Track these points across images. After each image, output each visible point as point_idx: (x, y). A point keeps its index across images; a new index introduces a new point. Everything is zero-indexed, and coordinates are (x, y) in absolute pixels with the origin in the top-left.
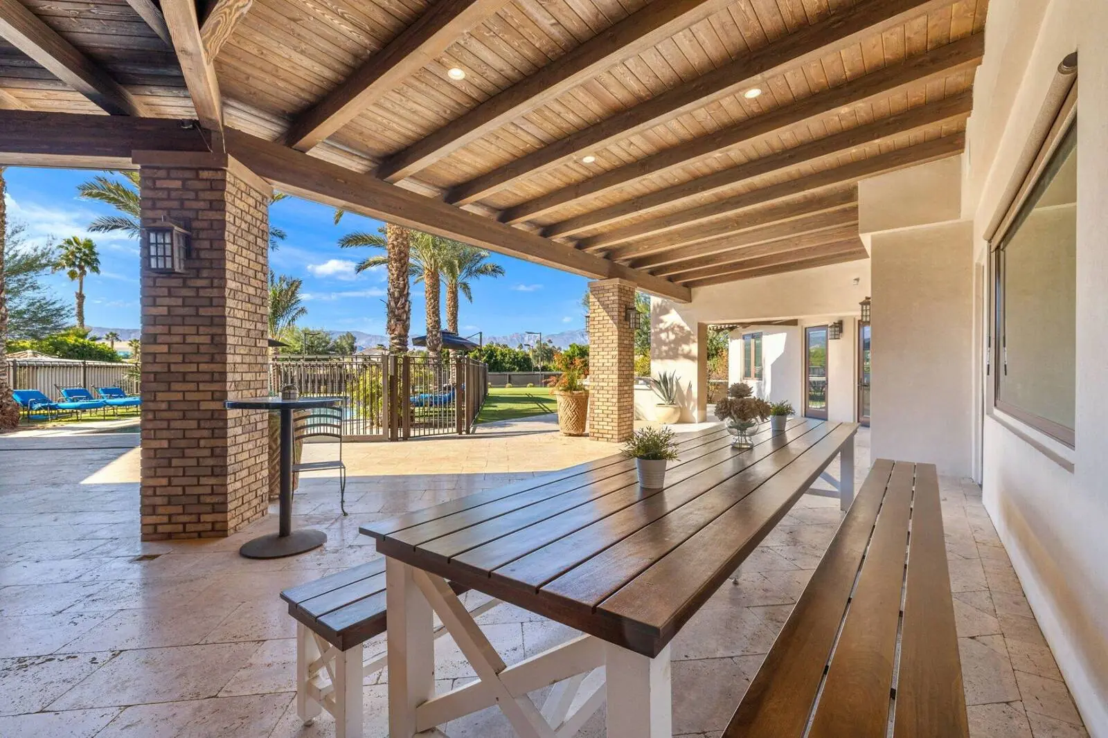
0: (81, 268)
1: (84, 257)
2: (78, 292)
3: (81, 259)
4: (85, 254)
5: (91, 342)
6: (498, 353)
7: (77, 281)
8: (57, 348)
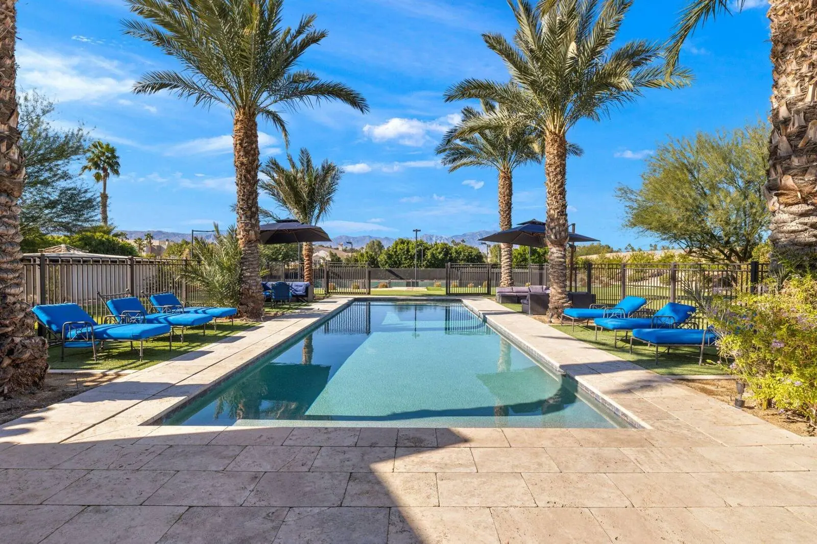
0: (105, 170)
1: (107, 160)
2: (102, 192)
3: (105, 162)
4: (108, 158)
5: (114, 238)
6: (453, 250)
7: (101, 183)
8: (87, 243)
